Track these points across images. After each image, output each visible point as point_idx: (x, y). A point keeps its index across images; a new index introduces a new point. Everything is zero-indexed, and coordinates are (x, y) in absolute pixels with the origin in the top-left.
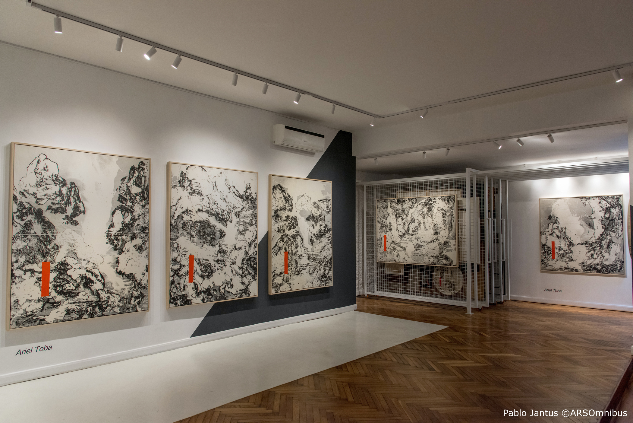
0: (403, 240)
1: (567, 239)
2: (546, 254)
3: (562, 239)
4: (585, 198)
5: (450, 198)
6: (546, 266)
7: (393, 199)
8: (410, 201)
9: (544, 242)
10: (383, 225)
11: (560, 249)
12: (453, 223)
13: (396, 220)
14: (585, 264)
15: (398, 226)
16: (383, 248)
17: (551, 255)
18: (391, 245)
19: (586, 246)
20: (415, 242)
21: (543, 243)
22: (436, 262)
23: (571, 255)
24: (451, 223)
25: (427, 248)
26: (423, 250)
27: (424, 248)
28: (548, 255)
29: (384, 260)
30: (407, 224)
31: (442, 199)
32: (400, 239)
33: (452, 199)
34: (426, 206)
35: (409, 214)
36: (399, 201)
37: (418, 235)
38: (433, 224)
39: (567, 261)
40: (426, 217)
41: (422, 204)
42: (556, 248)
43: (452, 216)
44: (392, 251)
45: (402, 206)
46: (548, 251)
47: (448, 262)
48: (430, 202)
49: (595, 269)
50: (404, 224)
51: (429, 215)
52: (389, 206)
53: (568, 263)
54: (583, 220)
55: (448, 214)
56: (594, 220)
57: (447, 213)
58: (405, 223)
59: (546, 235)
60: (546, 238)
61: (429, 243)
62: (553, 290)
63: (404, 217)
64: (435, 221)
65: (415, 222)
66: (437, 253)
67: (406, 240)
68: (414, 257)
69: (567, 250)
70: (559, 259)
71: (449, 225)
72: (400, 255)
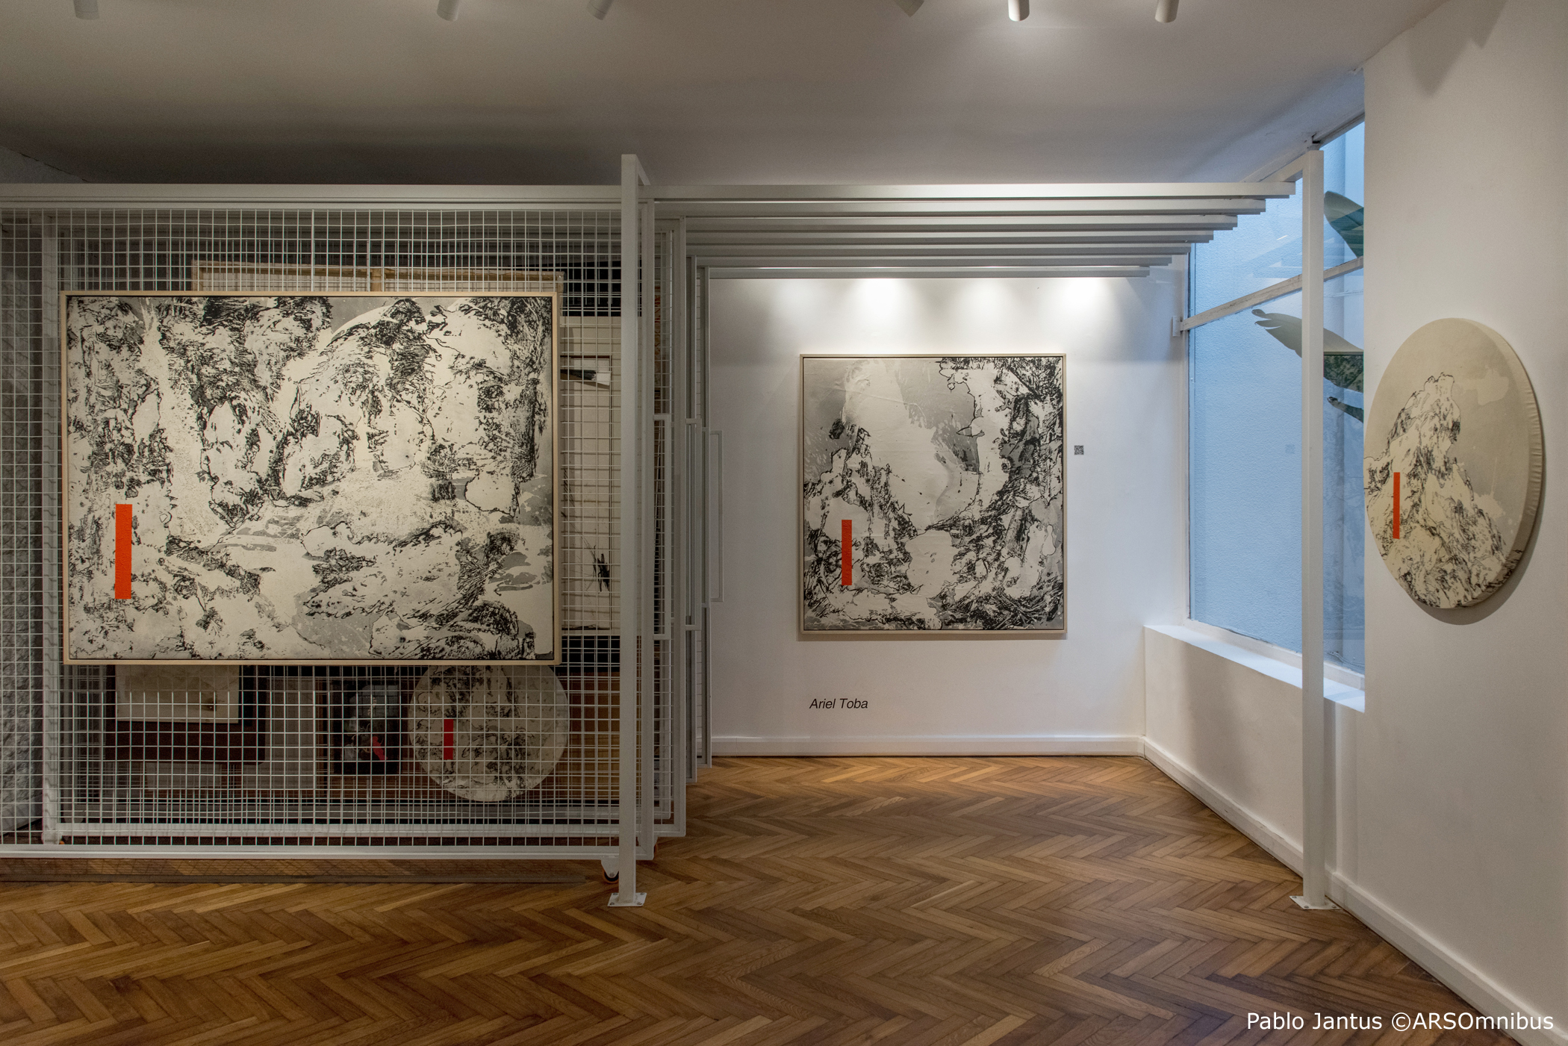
0: (246, 532)
1: (894, 510)
2: (822, 567)
3: (876, 508)
4: (954, 359)
5: (522, 309)
6: (822, 615)
7: (180, 298)
8: (287, 314)
9: (815, 524)
10: (108, 447)
11: (871, 546)
12: (540, 440)
13: (200, 417)
14: (949, 600)
15: (212, 453)
16: (105, 582)
17: (838, 571)
18: (161, 562)
19: (956, 536)
20: (321, 540)
21: (814, 527)
22: (442, 643)
23: (903, 568)
24: (529, 441)
25: (390, 573)
26: (368, 586)
27: (373, 570)
28: (829, 571)
29: (114, 648)
30: (267, 443)
31: (478, 314)
32: (223, 527)
33: (534, 317)
34: (388, 342)
35: (284, 384)
36: (216, 312)
37: (339, 504)
38: (428, 443)
39: (891, 591)
40: (385, 403)
41: (363, 333)
42: (855, 544)
43: (532, 402)
44: (169, 596)
45: (241, 340)
46: (829, 557)
47: (506, 643)
48: (412, 324)
49: (979, 615)
50: (253, 440)
51: (405, 396)
52: (152, 337)
53: (894, 600)
54: (944, 440)
55: (512, 392)
56: (979, 440)
57: (505, 389)
58: (254, 433)
59: (823, 496)
60: (823, 508)
61: (403, 544)
62: (839, 703)
63: (251, 399)
64: (439, 426)
65: (322, 430)
66: (446, 594)
67: (263, 533)
68: (309, 622)
69: (891, 552)
70: (866, 585)
71: (517, 450)
72: (222, 615)
